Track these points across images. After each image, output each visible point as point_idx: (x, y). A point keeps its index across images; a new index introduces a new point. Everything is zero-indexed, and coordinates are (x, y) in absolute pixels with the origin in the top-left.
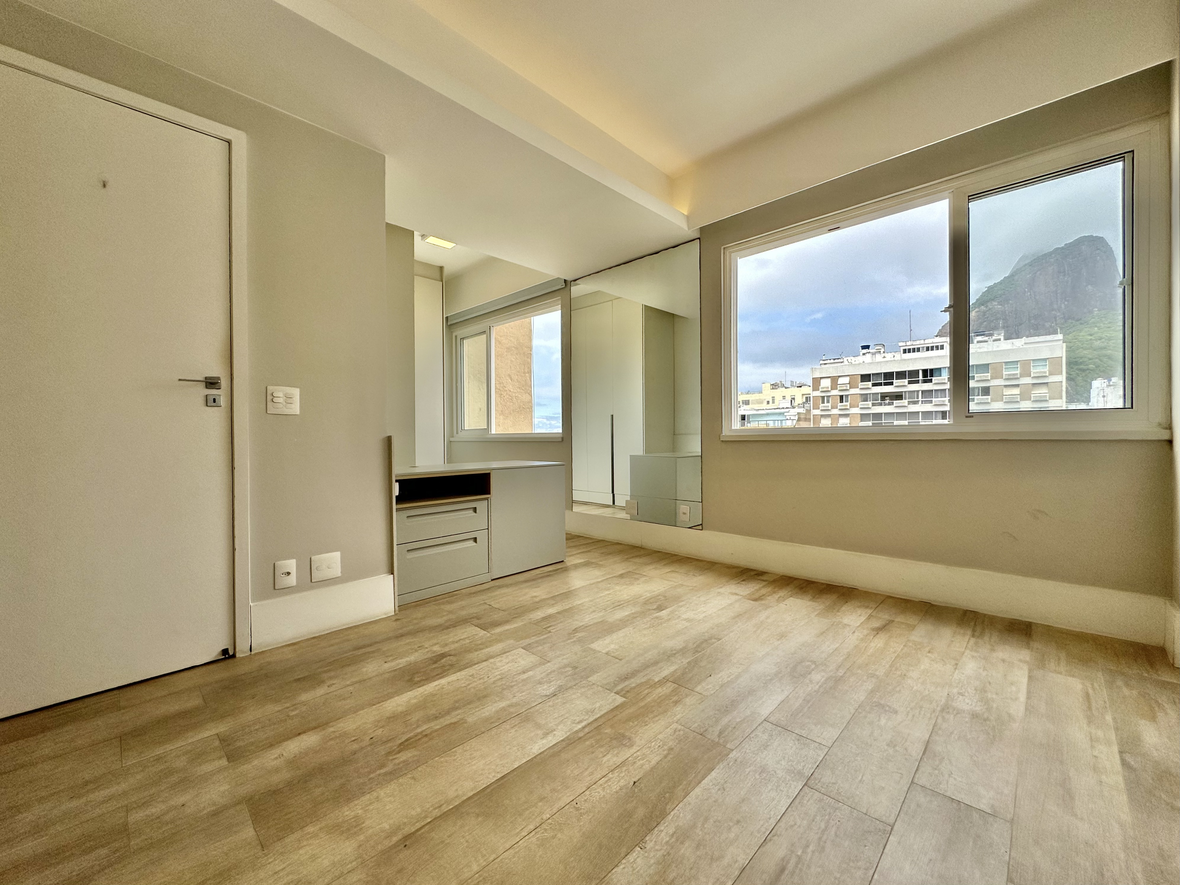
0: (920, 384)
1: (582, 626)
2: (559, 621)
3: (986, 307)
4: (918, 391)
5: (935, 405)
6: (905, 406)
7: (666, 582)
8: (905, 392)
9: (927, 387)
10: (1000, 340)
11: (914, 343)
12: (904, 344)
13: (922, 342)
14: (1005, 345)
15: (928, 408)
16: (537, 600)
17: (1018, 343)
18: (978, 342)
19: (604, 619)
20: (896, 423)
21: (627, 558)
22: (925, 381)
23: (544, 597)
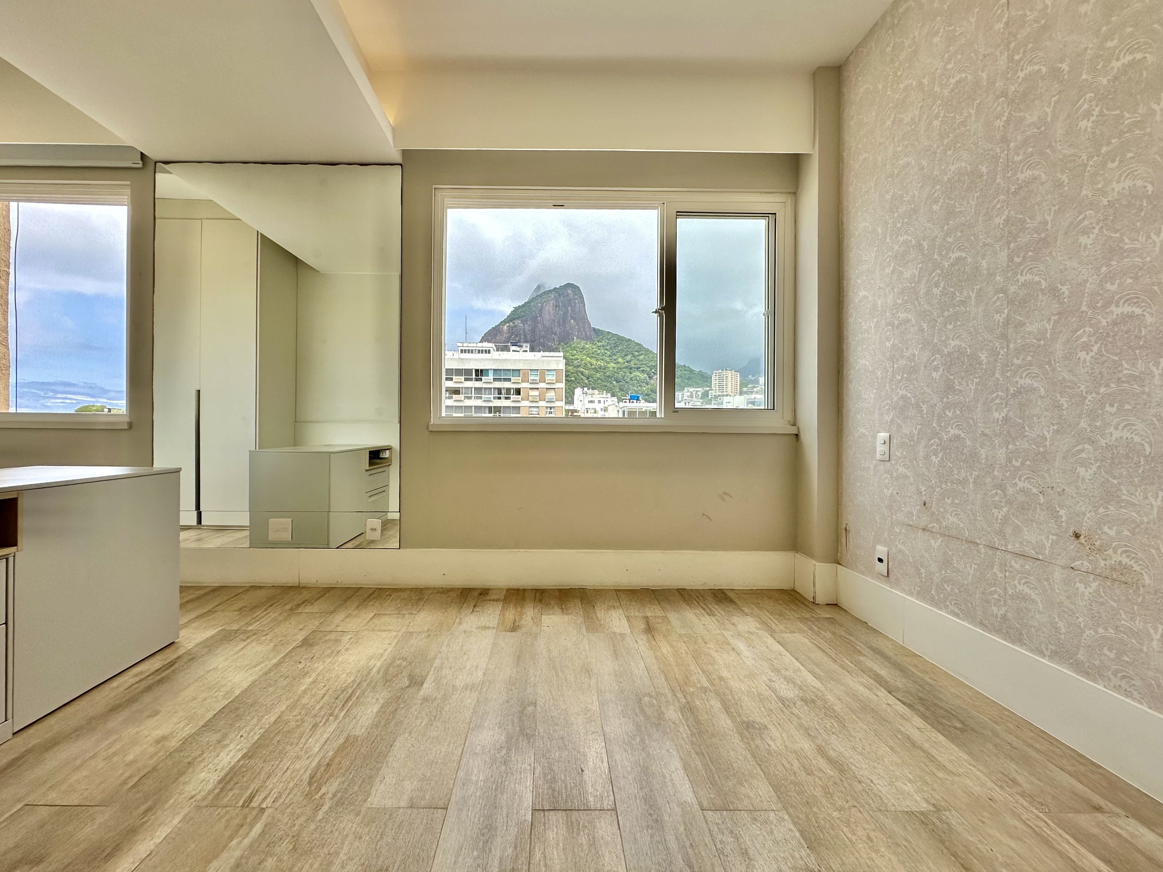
0: (473, 382)
1: (319, 765)
2: (262, 776)
3: (514, 323)
4: (472, 388)
5: (484, 401)
6: (461, 401)
7: (384, 634)
8: (462, 388)
9: (478, 384)
10: (526, 351)
11: (469, 345)
12: (461, 345)
13: (475, 345)
14: (530, 355)
15: (479, 403)
16: (174, 743)
17: (538, 355)
18: (513, 351)
19: (345, 734)
20: (455, 415)
21: (291, 609)
22: (477, 380)
23: (188, 731)
